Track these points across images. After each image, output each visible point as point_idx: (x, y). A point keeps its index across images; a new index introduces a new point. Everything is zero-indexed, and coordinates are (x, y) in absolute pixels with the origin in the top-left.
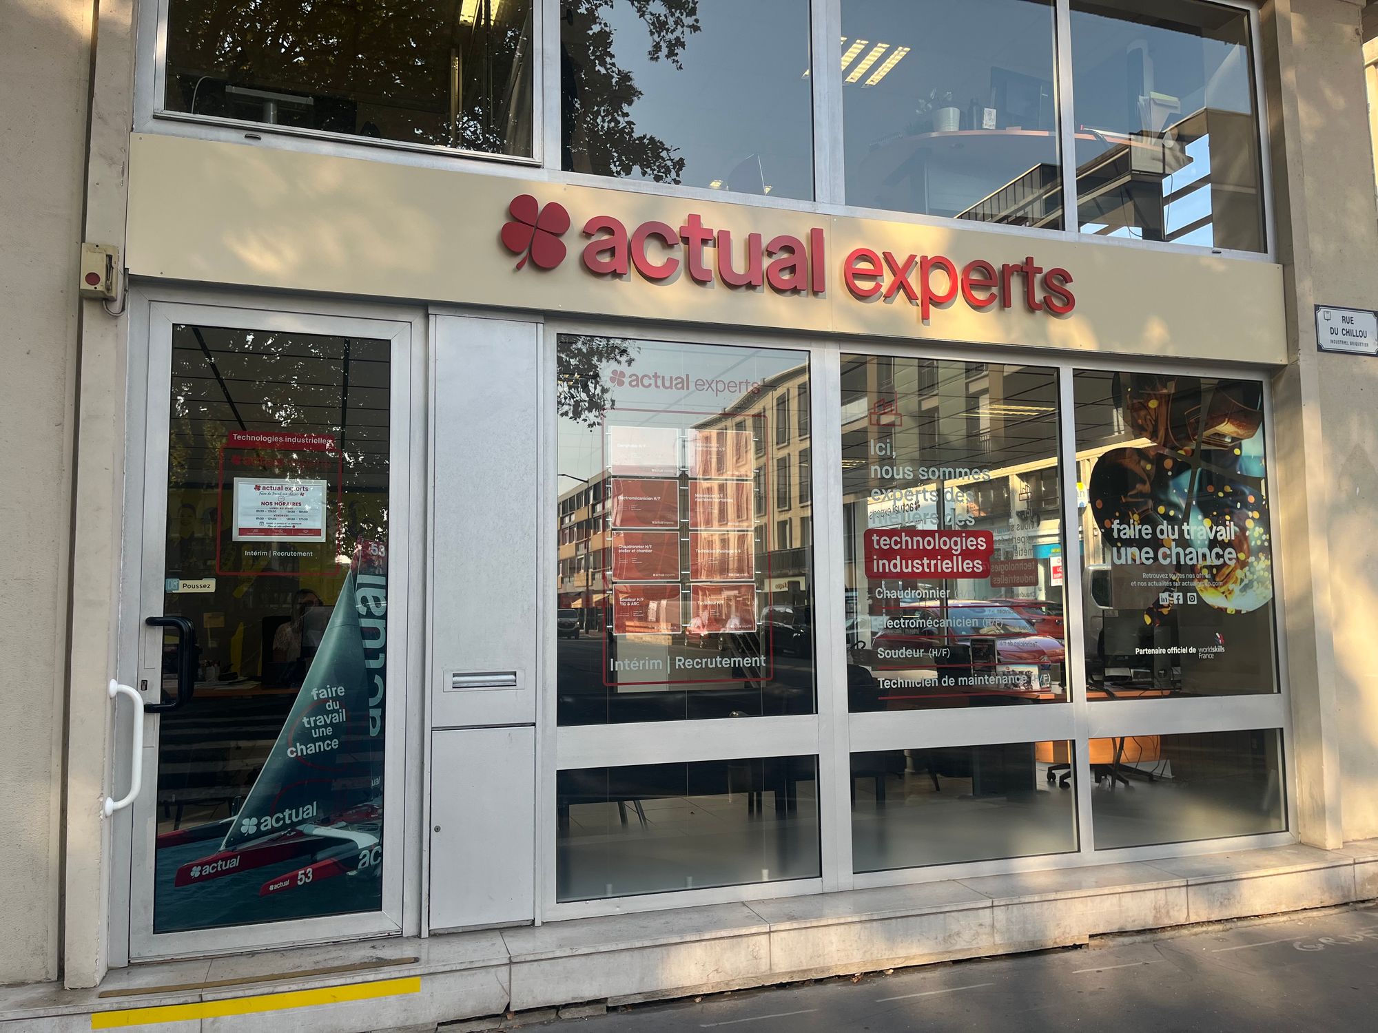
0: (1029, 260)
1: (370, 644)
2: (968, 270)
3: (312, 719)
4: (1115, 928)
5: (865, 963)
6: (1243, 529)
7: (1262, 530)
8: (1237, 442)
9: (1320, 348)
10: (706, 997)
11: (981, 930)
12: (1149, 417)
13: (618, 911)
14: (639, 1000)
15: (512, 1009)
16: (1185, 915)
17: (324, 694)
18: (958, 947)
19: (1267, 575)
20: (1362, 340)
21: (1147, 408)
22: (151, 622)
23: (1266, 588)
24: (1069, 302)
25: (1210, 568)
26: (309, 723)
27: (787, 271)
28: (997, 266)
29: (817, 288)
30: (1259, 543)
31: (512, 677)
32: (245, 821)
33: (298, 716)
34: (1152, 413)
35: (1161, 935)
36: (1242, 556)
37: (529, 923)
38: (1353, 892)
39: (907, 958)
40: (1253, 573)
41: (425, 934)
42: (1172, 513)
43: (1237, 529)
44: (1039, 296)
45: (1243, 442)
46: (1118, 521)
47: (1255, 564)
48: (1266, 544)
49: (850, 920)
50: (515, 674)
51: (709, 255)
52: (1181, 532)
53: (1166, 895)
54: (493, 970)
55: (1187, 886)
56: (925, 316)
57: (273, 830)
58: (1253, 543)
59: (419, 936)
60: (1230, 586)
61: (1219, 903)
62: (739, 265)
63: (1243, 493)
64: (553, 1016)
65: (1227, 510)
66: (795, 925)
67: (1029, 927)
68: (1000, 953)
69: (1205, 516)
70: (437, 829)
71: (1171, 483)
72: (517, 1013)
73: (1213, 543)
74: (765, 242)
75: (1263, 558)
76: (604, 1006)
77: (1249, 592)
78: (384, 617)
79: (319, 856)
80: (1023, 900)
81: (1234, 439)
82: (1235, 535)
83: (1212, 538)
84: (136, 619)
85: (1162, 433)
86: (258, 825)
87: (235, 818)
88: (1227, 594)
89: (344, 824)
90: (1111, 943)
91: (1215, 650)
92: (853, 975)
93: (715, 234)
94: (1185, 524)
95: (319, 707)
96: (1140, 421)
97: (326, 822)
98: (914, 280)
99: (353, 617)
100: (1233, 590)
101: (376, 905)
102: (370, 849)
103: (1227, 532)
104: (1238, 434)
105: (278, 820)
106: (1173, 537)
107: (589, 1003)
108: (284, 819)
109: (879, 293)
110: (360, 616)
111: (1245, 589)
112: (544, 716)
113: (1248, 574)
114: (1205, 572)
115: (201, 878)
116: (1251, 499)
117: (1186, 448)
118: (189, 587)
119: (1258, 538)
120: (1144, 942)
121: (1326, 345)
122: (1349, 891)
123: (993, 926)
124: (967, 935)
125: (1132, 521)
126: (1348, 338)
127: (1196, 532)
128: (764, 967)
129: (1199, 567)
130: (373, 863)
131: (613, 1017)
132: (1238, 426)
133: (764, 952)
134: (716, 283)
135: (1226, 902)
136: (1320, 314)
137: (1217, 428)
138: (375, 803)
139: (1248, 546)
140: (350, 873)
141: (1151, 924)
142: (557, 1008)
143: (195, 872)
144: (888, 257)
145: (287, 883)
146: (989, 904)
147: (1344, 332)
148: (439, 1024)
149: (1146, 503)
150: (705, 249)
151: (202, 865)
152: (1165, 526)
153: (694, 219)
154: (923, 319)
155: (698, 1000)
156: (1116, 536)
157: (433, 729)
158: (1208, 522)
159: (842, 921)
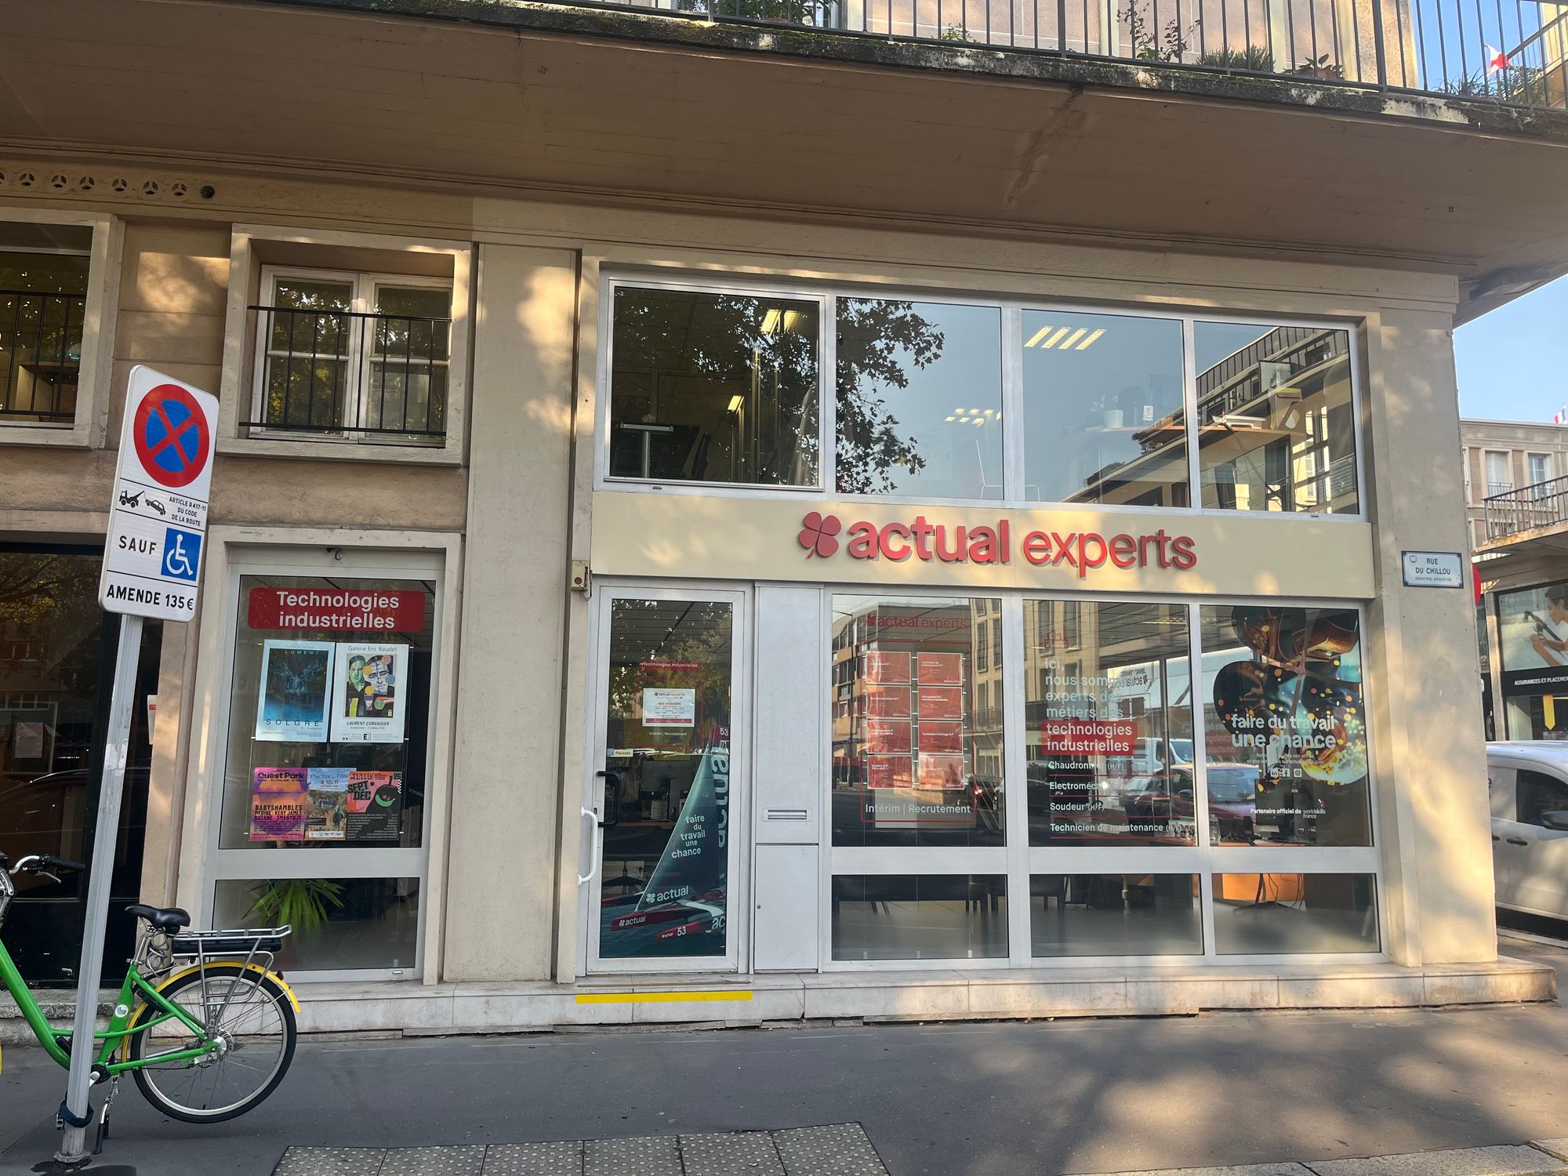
0: (1161, 532)
1: (719, 790)
2: (1113, 542)
3: (686, 835)
4: (1219, 1005)
5: (1034, 1011)
6: (1342, 722)
7: (1358, 722)
8: (1337, 655)
9: (1406, 584)
10: (927, 1022)
11: (1116, 997)
12: (1262, 638)
13: (871, 969)
14: (883, 1019)
15: (806, 1017)
16: (1276, 1001)
17: (693, 820)
18: (1100, 1007)
19: (1363, 756)
20: (1446, 576)
21: (1260, 632)
22: (600, 774)
23: (1362, 766)
24: (1192, 560)
25: (1313, 750)
26: (684, 837)
27: (984, 549)
28: (1136, 538)
29: (1005, 559)
30: (1356, 732)
31: (804, 814)
32: (649, 895)
33: (678, 833)
34: (1265, 635)
35: (1256, 1013)
36: (1341, 742)
37: (814, 971)
38: (1422, 998)
39: (1064, 1011)
40: (1350, 755)
41: (751, 972)
42: (1281, 709)
43: (1337, 721)
44: (1169, 555)
45: (1342, 655)
46: (1236, 715)
47: (1352, 748)
48: (1362, 733)
49: (1023, 982)
50: (805, 811)
51: (931, 540)
52: (1289, 724)
53: (1261, 986)
54: (794, 991)
55: (1278, 980)
56: (1082, 574)
57: (664, 902)
58: (1350, 732)
59: (748, 973)
60: (1331, 764)
61: (1304, 995)
62: (951, 547)
63: (1342, 694)
64: (830, 1024)
65: (1328, 707)
66: (985, 982)
67: (1153, 998)
68: (1131, 1014)
69: (1309, 711)
70: (759, 907)
71: (1280, 687)
72: (808, 1019)
73: (1316, 732)
74: (968, 531)
75: (1359, 743)
76: (861, 1021)
77: (1347, 769)
78: (728, 773)
79: (690, 919)
80: (1148, 979)
81: (1334, 654)
82: (1335, 725)
83: (1315, 727)
84: (591, 772)
85: (1273, 649)
86: (656, 898)
87: (643, 893)
88: (1328, 770)
89: (704, 901)
90: (1217, 1015)
91: (1317, 812)
92: (1025, 1019)
93: (935, 528)
94: (1292, 717)
95: (690, 828)
96: (1254, 642)
97: (694, 899)
98: (1074, 551)
99: (710, 772)
100: (1333, 767)
101: (723, 952)
102: (719, 917)
103: (1329, 723)
104: (1337, 650)
105: (666, 896)
106: (1282, 727)
107: (852, 1018)
108: (670, 895)
109: (1049, 560)
110: (714, 772)
111: (1343, 767)
112: (824, 840)
113: (1346, 755)
114: (1309, 753)
115: (625, 927)
116: (1349, 699)
117: (1292, 661)
118: (619, 753)
119: (1355, 729)
120: (1242, 1017)
121: (1410, 582)
122: (1419, 996)
123: (1126, 995)
124: (1107, 1000)
125: (1248, 715)
126: (1433, 576)
127: (1301, 723)
128: (964, 1007)
129: (1304, 749)
130: (720, 926)
131: (867, 1027)
132: (1338, 643)
133: (964, 998)
134: (935, 559)
135: (1310, 995)
136: (1407, 558)
137: (1319, 645)
138: (722, 889)
139: (1346, 735)
140: (707, 931)
141: (1248, 1005)
142: (832, 1019)
143: (622, 924)
144: (1055, 535)
145: (672, 934)
146: (1123, 980)
147: (1429, 571)
148: (763, 1021)
149: (1259, 702)
150: (928, 537)
151: (626, 919)
152: (1275, 718)
153: (920, 520)
154: (1081, 576)
155: (921, 1024)
156: (1234, 725)
157: (756, 843)
158: (1311, 716)
159: (1018, 982)
